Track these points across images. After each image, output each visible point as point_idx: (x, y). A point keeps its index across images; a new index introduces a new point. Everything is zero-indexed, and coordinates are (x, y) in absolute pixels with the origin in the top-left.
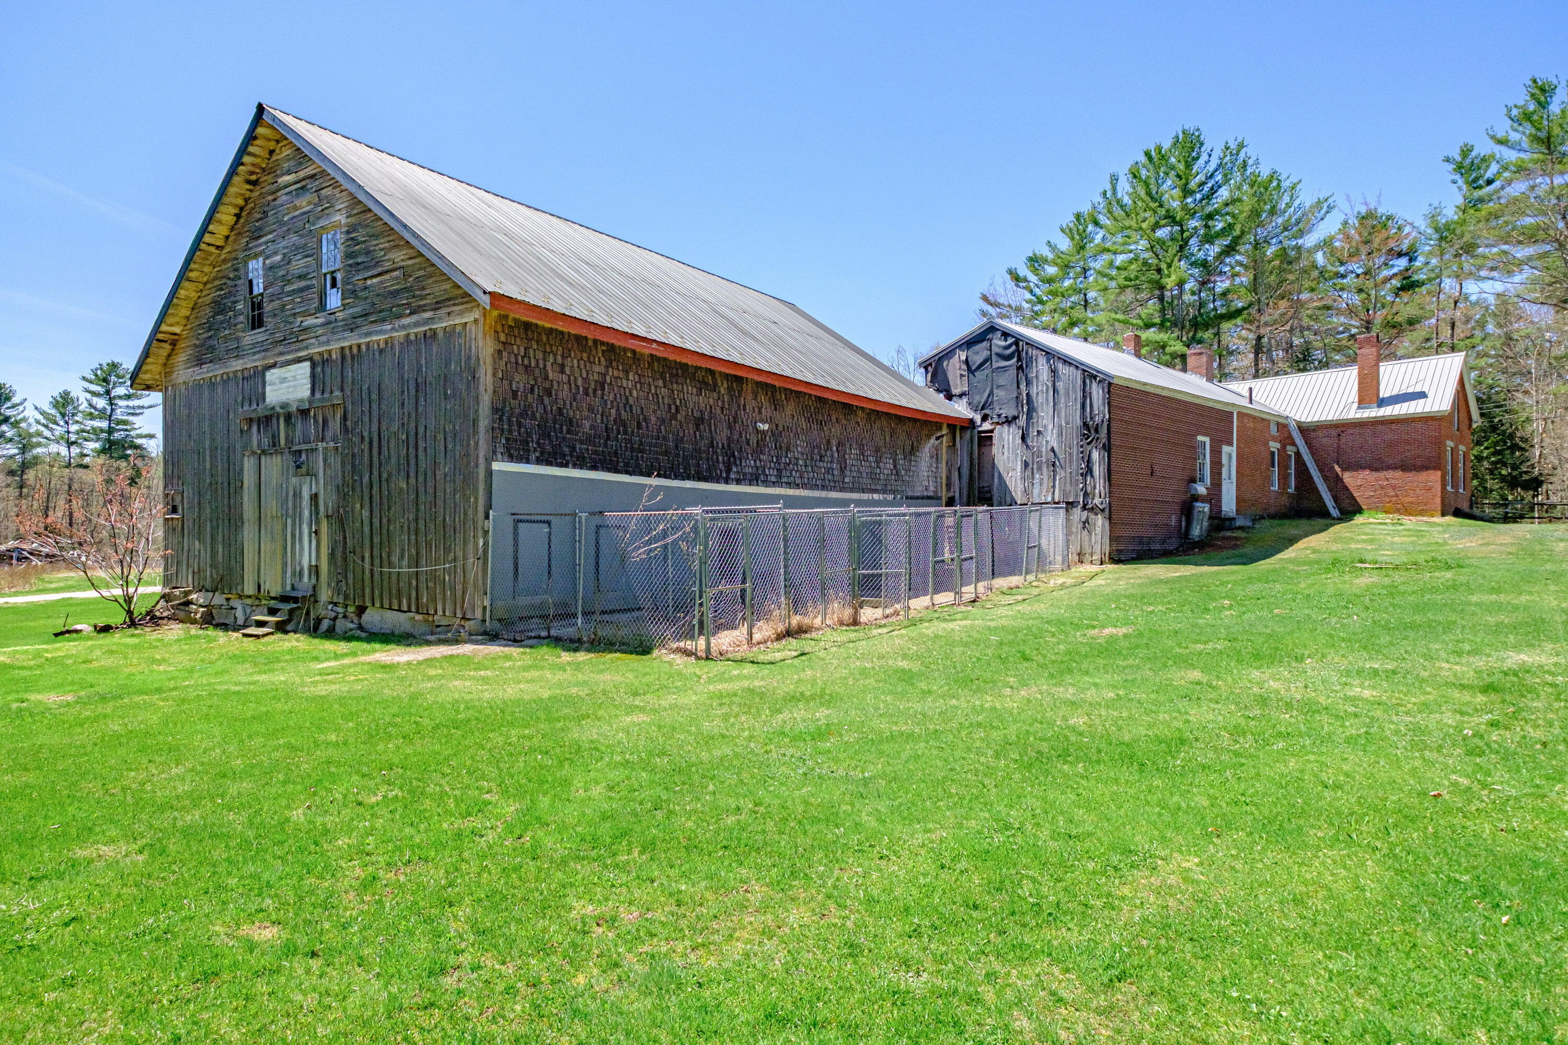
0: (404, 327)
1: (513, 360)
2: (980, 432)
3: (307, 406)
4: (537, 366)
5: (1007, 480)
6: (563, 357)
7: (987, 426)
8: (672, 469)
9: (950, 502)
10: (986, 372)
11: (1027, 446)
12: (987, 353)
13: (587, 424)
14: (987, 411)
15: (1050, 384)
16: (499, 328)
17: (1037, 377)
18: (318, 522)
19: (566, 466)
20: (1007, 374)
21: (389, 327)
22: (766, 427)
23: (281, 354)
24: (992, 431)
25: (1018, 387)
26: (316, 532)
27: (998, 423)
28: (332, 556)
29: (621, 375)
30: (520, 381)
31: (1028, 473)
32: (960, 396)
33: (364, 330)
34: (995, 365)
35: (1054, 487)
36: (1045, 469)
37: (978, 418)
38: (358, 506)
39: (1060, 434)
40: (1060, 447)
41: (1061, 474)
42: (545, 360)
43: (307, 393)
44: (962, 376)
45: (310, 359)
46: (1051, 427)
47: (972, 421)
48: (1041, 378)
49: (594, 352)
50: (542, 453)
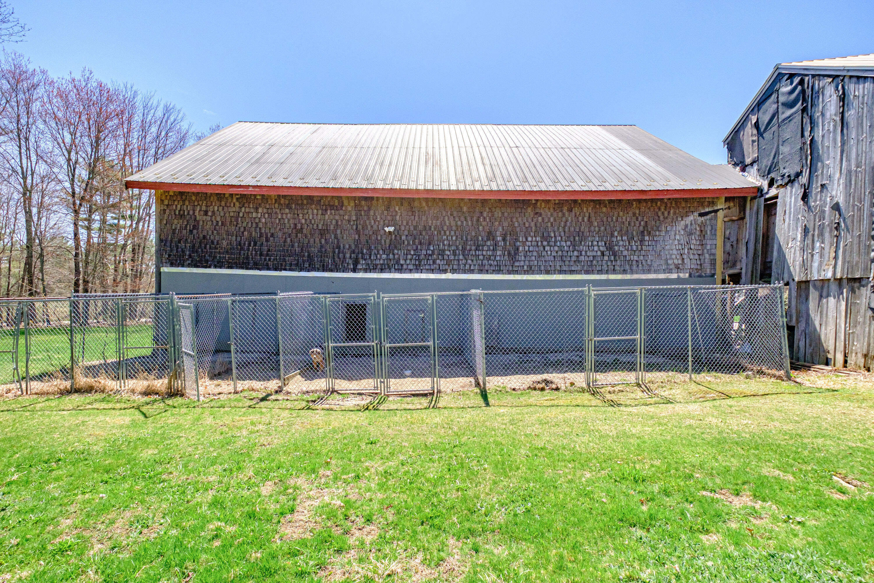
1: (173, 213)
2: (766, 200)
4: (188, 214)
5: (787, 252)
6: (207, 206)
7: (773, 192)
8: (297, 265)
9: (736, 279)
10: (774, 129)
11: (809, 208)
12: (775, 106)
13: (225, 243)
14: (772, 175)
15: (838, 119)
16: (163, 198)
17: (823, 114)
19: (210, 267)
20: (792, 123)
22: (392, 229)
24: (776, 197)
25: (803, 136)
27: (781, 186)
29: (252, 210)
30: (177, 224)
31: (809, 241)
32: (752, 164)
34: (782, 117)
35: (836, 258)
36: (827, 235)
37: (765, 184)
39: (848, 184)
40: (847, 201)
41: (847, 239)
42: (194, 211)
44: (753, 141)
46: (837, 175)
47: (759, 190)
48: (828, 115)
49: (230, 200)
50: (192, 261)
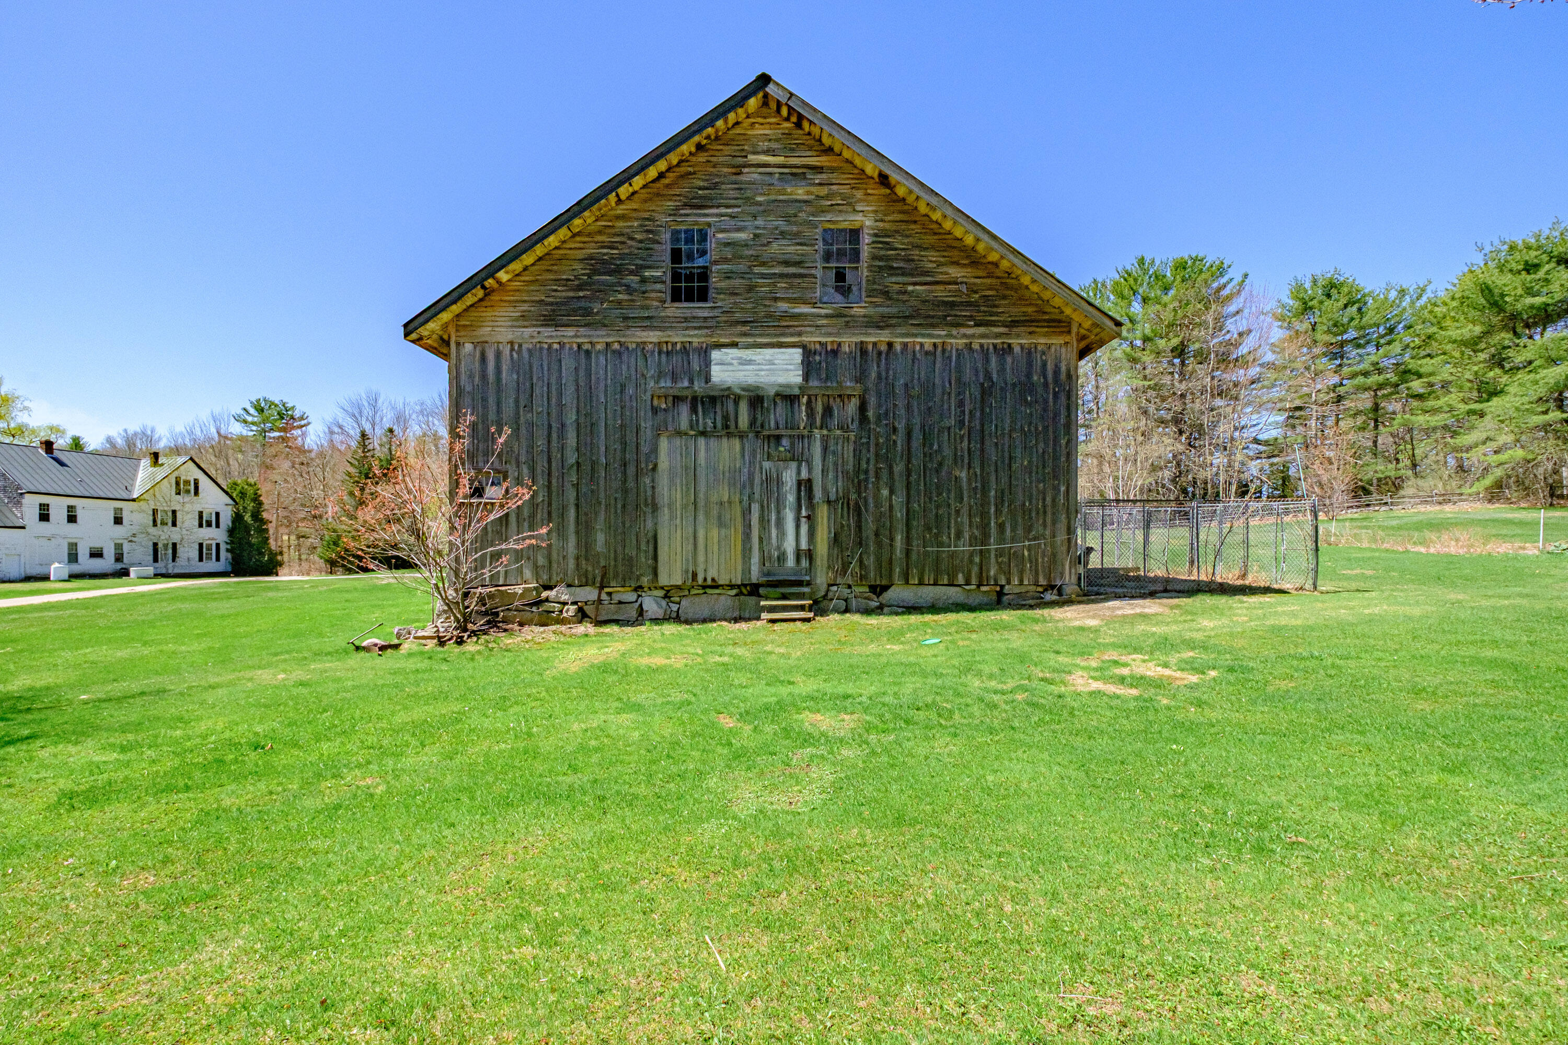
0: (965, 336)
3: (796, 391)
18: (811, 506)
21: (943, 333)
23: (745, 335)
26: (808, 517)
28: (836, 540)
33: (899, 330)
38: (885, 492)
43: (799, 380)
45: (804, 347)
